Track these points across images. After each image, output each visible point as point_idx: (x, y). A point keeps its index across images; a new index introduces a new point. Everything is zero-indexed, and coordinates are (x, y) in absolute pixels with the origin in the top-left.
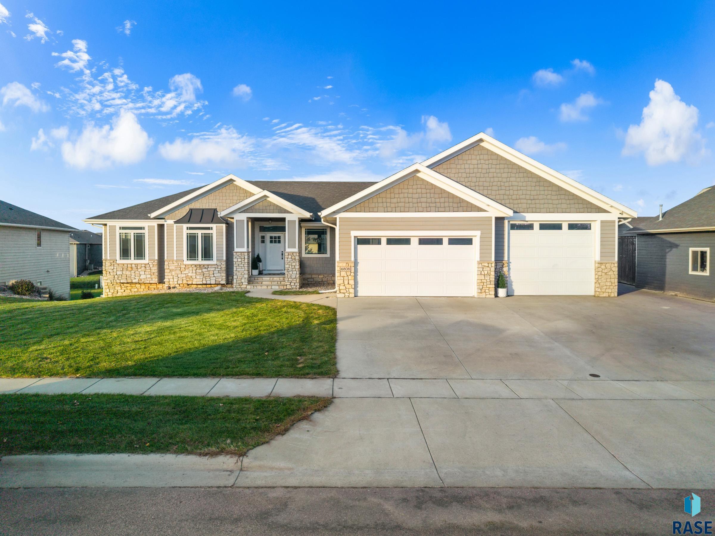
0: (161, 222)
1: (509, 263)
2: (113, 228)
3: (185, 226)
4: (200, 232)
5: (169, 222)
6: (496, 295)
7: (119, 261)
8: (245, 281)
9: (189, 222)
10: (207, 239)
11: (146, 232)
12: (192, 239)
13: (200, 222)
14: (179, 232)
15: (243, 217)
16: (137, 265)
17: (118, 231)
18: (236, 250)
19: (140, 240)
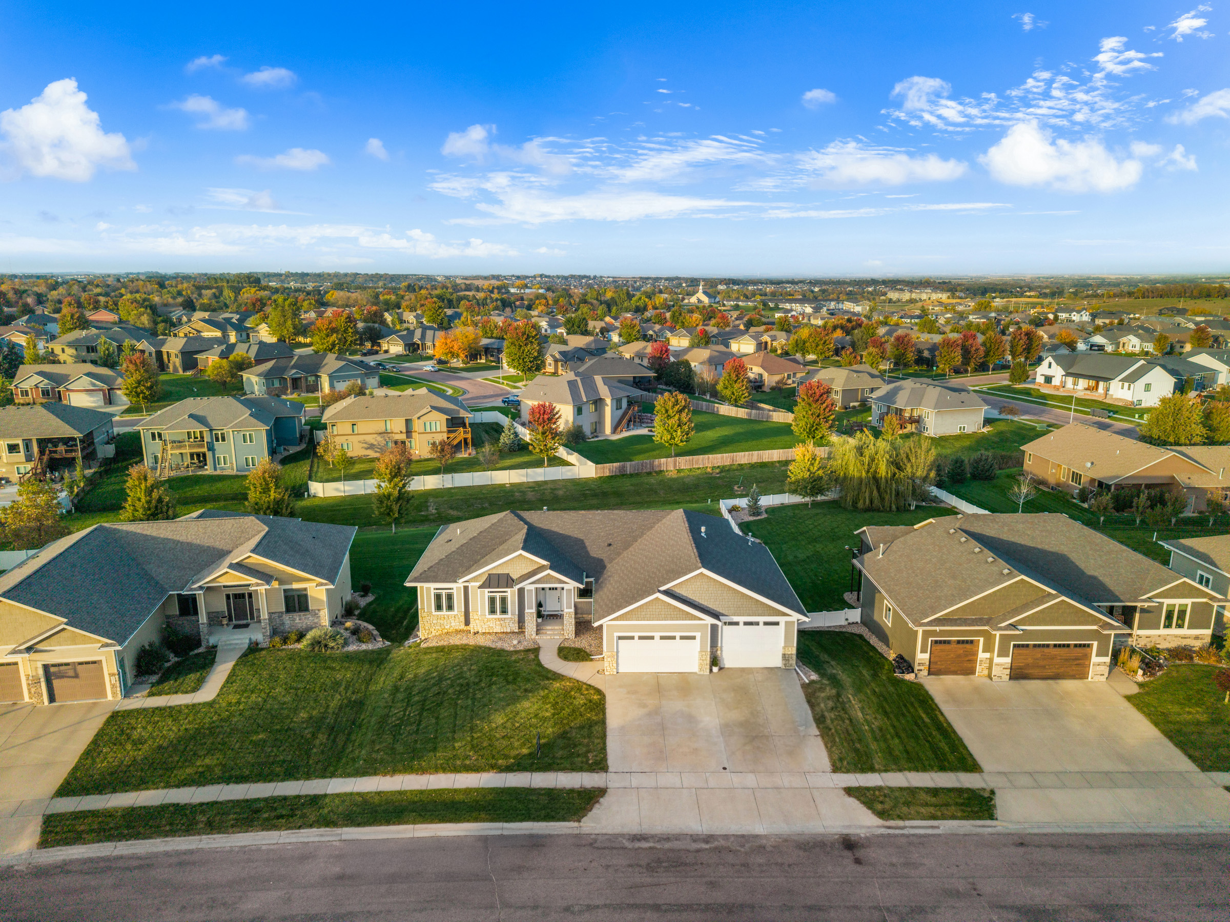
0: (466, 584)
1: (721, 647)
2: (428, 589)
3: (487, 590)
4: (498, 595)
5: (471, 585)
6: (711, 670)
7: (434, 613)
8: (534, 634)
9: (489, 587)
10: (504, 600)
11: (454, 592)
12: (492, 601)
13: (498, 587)
14: (483, 594)
15: (533, 587)
16: (448, 616)
17: (433, 592)
18: (527, 611)
19: (450, 597)
